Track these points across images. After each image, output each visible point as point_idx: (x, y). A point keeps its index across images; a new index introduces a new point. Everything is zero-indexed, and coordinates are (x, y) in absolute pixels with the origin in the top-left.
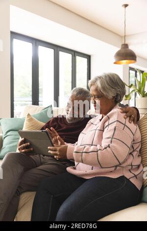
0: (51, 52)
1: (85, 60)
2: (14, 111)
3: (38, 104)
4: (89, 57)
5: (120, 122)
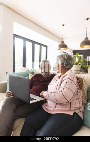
0: (31, 44)
1: (45, 48)
2: (15, 68)
3: (25, 67)
4: (47, 47)
5: (70, 79)
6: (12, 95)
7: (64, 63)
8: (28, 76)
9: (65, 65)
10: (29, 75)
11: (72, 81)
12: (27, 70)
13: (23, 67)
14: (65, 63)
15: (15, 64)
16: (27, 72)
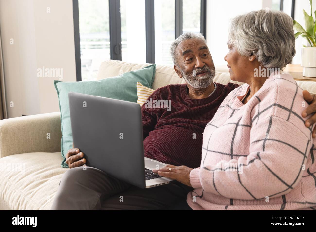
6: (83, 160)
7: (256, 51)
8: (132, 94)
9: (260, 59)
10: (135, 91)
11: (288, 113)
12: (127, 71)
13: (112, 58)
14: (260, 52)
15: (81, 43)
16: (128, 80)
